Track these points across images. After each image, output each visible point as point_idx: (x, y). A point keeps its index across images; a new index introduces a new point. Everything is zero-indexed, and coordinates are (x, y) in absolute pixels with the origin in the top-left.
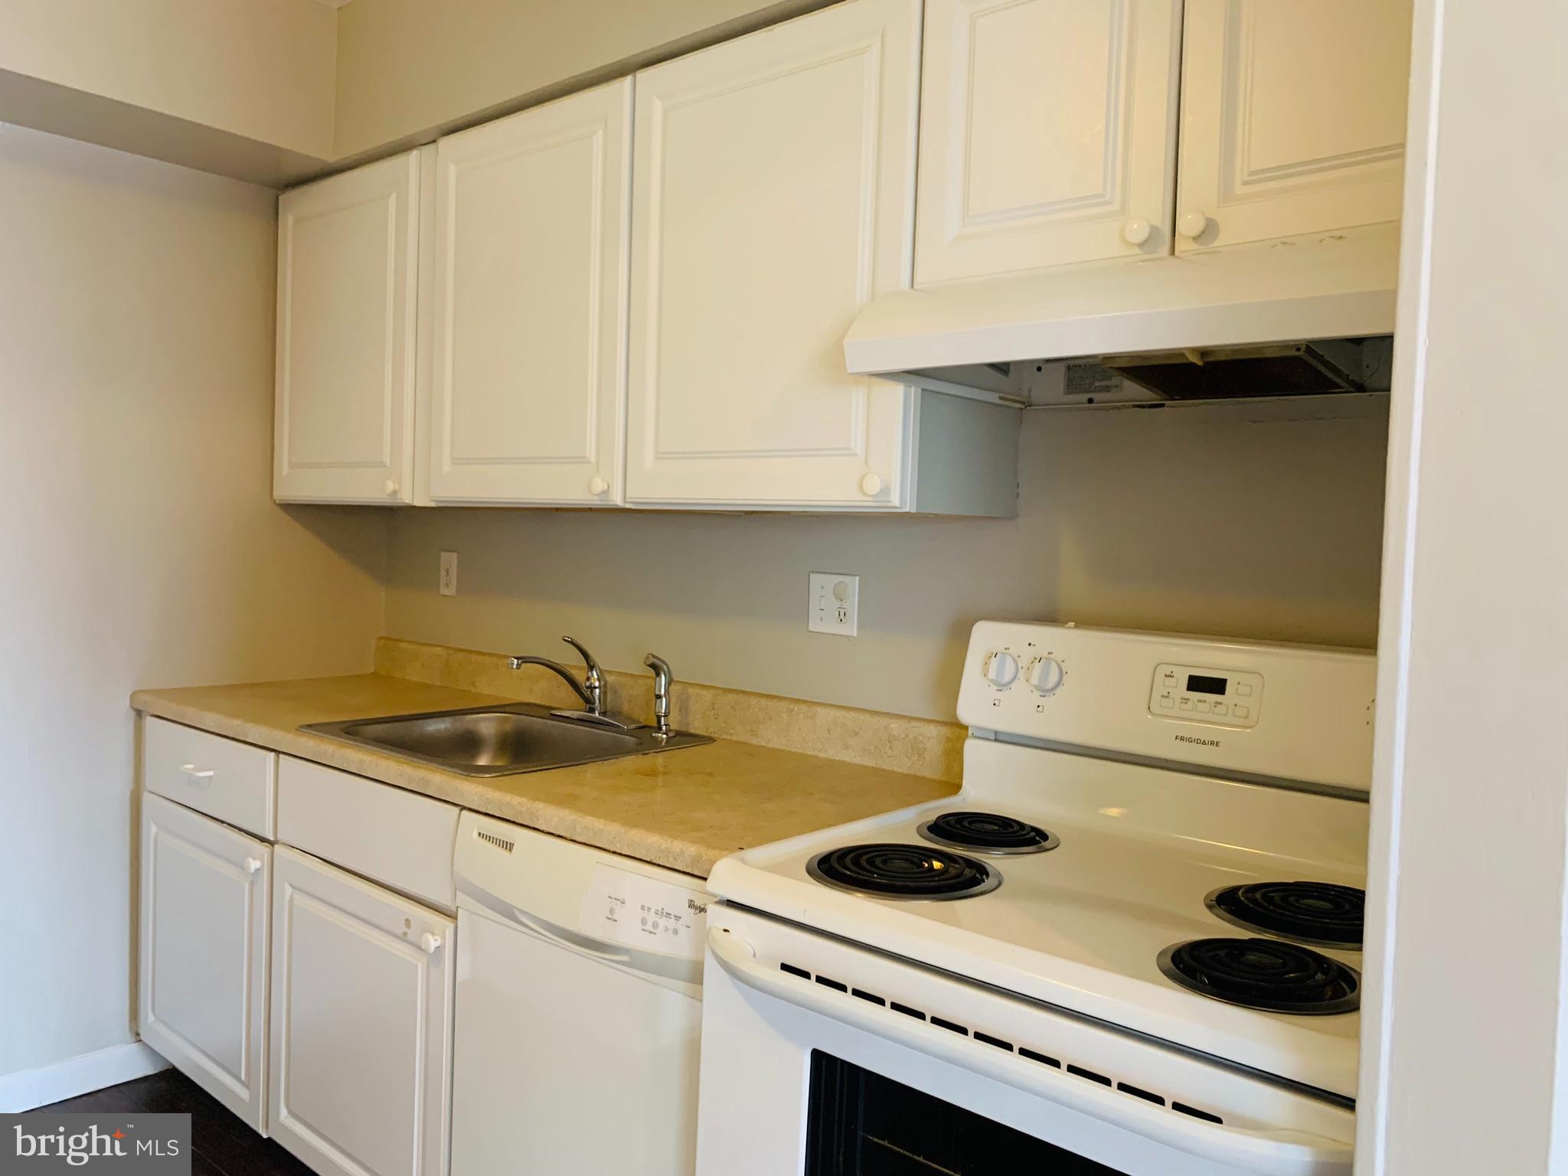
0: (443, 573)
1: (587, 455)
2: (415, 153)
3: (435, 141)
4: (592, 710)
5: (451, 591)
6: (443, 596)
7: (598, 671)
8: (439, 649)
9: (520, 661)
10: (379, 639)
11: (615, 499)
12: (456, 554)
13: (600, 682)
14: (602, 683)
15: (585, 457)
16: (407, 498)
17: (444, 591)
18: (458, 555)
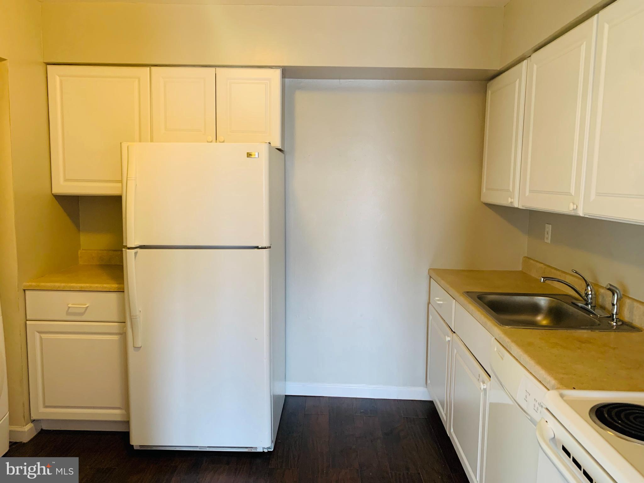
0: (546, 233)
1: (571, 192)
2: (525, 61)
3: (530, 56)
4: (587, 304)
5: (549, 241)
6: (546, 242)
7: (591, 287)
8: (542, 265)
9: (545, 279)
10: (524, 257)
11: (579, 213)
12: (551, 225)
13: (591, 292)
14: (593, 293)
15: (570, 193)
16: (516, 205)
17: (546, 241)
18: (552, 226)
